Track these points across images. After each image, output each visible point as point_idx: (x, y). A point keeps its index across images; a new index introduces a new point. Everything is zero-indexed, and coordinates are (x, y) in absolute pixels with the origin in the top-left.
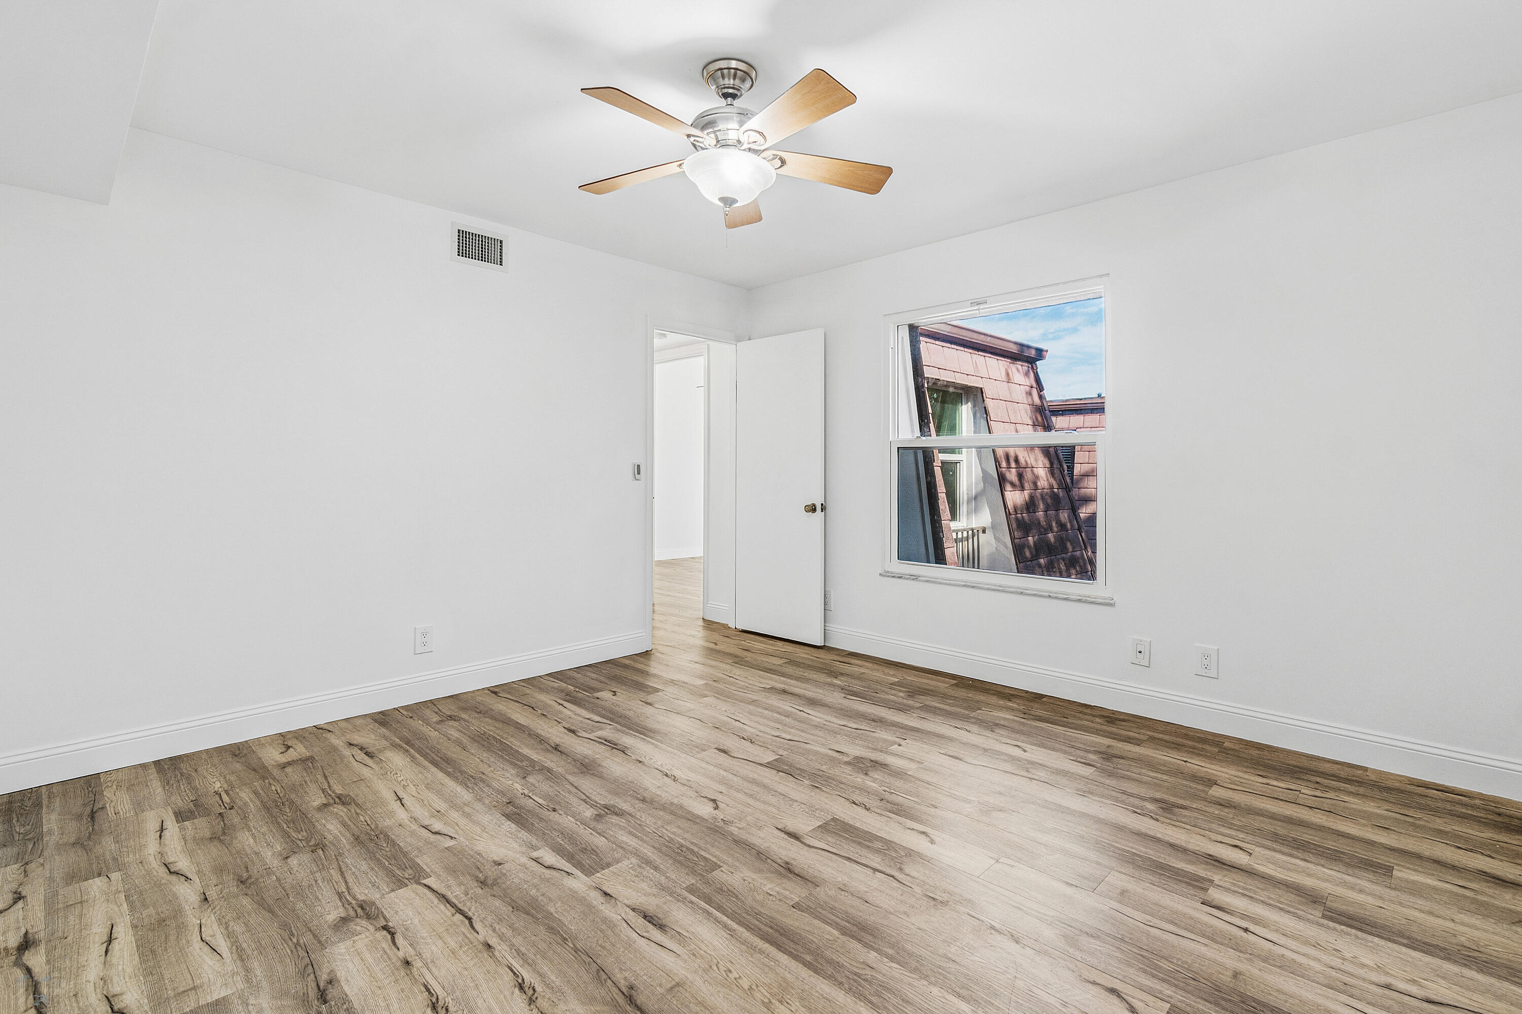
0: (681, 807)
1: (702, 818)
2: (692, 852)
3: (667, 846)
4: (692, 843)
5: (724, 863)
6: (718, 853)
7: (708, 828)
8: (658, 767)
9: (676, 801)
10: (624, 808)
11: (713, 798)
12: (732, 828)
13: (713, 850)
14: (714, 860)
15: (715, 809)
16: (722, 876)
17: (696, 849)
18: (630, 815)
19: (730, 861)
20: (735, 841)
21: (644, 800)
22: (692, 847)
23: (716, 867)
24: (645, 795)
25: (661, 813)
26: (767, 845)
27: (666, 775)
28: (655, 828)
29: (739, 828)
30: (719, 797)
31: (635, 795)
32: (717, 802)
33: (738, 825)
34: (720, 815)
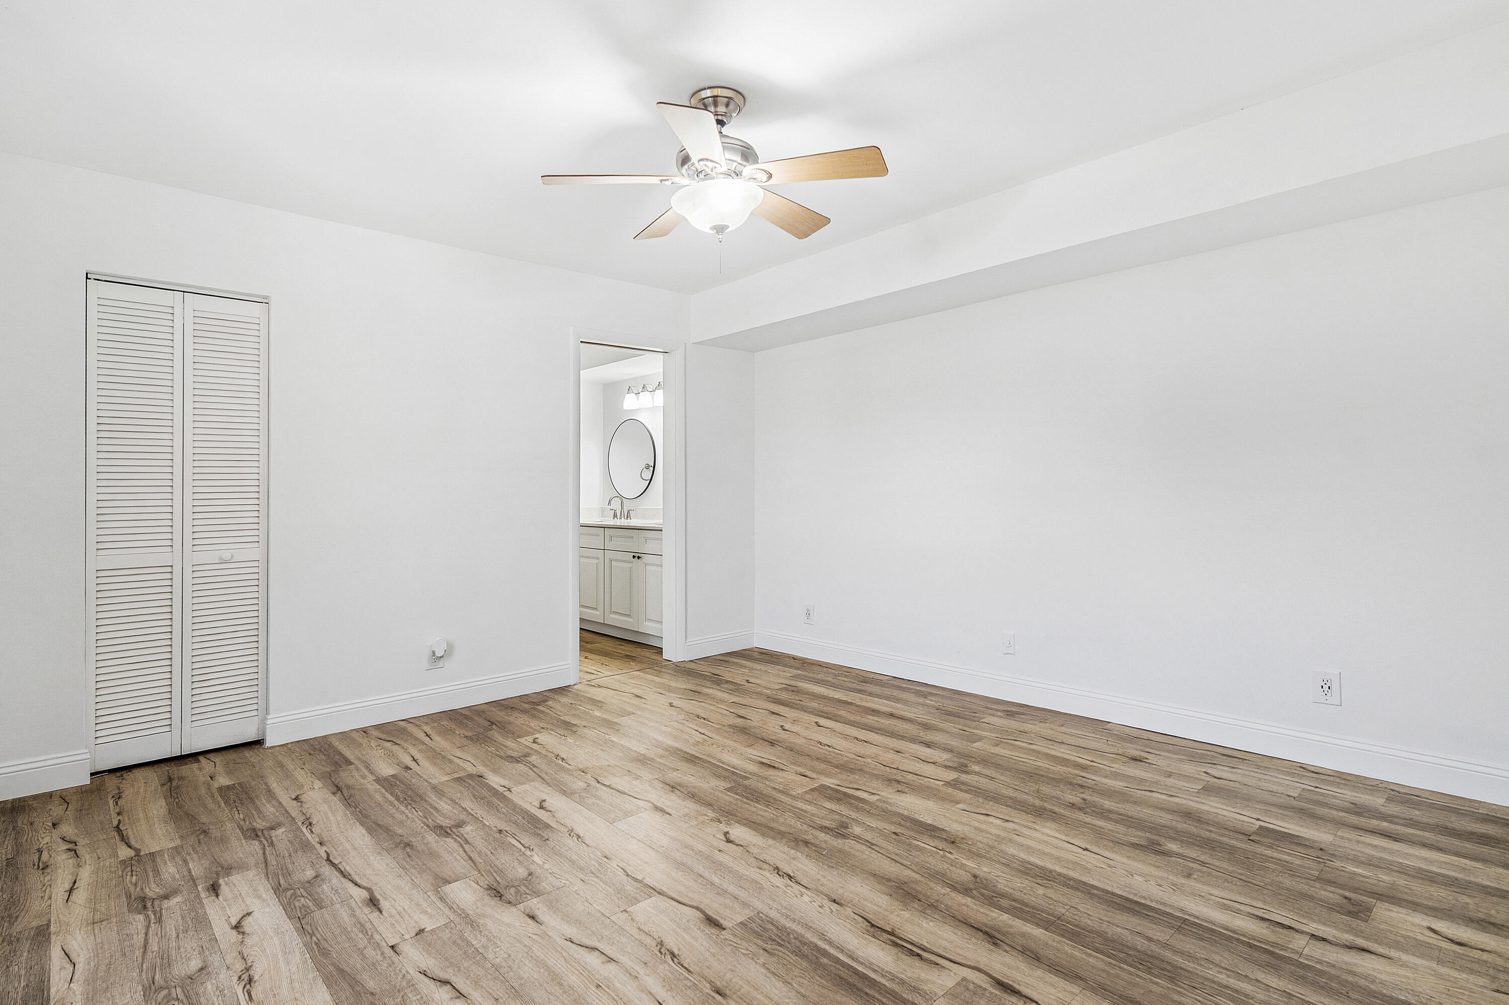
0: (763, 835)
1: (740, 824)
2: (747, 798)
3: (769, 802)
4: (748, 804)
5: (722, 792)
6: (727, 798)
7: (735, 815)
8: (807, 892)
9: (770, 841)
10: (823, 834)
11: (730, 844)
12: (712, 815)
13: (731, 800)
14: (729, 793)
15: (728, 832)
16: (723, 785)
17: (745, 800)
18: (814, 828)
19: (717, 793)
20: (711, 806)
21: (807, 843)
22: (748, 801)
23: (728, 789)
24: (807, 849)
25: (782, 829)
26: (685, 803)
27: (790, 877)
28: (784, 815)
29: (706, 815)
30: (723, 845)
31: (818, 850)
32: (725, 839)
33: (706, 818)
34: (723, 827)
